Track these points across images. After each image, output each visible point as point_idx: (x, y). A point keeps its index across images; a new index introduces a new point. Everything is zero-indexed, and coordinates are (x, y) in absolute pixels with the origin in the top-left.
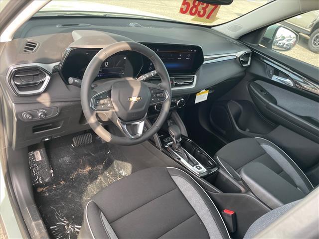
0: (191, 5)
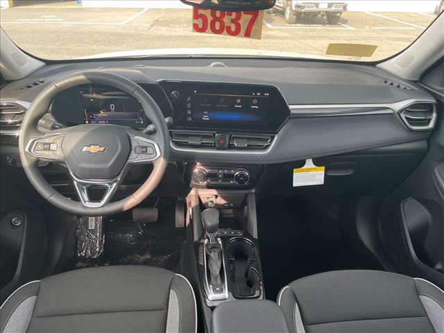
0: (210, 19)
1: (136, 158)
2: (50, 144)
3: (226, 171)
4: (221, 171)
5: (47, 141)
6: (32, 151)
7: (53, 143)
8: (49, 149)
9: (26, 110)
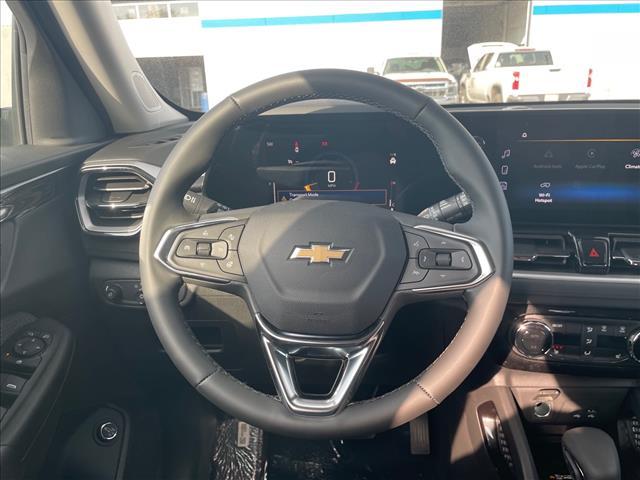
1: (418, 281)
2: (210, 243)
3: (604, 328)
4: (590, 330)
5: (205, 234)
6: (169, 259)
7: (218, 240)
8: (209, 256)
9: (152, 180)
